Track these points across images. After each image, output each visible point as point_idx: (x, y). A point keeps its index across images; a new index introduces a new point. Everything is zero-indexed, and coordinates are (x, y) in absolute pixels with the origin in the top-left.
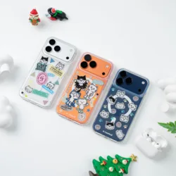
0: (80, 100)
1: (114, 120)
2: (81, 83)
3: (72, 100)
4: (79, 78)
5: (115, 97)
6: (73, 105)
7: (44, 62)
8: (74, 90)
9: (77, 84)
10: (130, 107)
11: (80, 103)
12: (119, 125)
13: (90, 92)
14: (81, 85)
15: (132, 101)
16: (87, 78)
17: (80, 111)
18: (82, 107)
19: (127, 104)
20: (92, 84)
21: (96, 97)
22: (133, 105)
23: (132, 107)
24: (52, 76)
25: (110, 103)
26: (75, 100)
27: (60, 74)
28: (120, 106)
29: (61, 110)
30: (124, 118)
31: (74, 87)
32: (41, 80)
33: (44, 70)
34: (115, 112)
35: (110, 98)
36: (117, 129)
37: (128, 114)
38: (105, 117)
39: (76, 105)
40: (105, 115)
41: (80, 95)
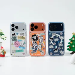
0: (38, 46)
1: (56, 47)
2: (35, 38)
3: (35, 47)
4: (33, 36)
5: (52, 37)
6: (36, 49)
7: (14, 36)
8: (34, 43)
9: (33, 39)
10: (60, 38)
11: (39, 47)
12: (59, 48)
13: (41, 40)
14: (35, 39)
15: (60, 35)
16: (36, 35)
17: (41, 51)
18: (40, 49)
19: (58, 38)
20: (40, 36)
21: (44, 41)
22: (62, 37)
23: (61, 38)
24: (21, 40)
25: (51, 41)
26: (36, 47)
27: (24, 38)
28: (56, 40)
29: (32, 54)
30: (60, 44)
31: (33, 41)
32: (17, 45)
33: (16, 40)
34: (55, 44)
35: (50, 38)
36: (59, 50)
37: (61, 42)
38: (52, 48)
39: (37, 49)
40: (51, 47)
41: (37, 43)
